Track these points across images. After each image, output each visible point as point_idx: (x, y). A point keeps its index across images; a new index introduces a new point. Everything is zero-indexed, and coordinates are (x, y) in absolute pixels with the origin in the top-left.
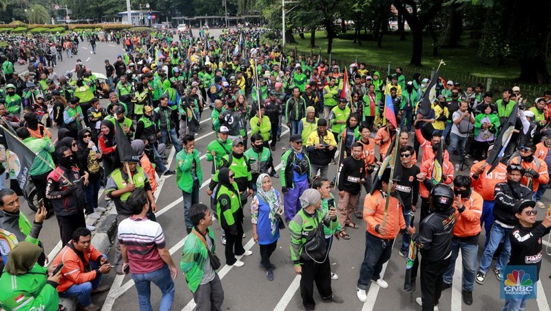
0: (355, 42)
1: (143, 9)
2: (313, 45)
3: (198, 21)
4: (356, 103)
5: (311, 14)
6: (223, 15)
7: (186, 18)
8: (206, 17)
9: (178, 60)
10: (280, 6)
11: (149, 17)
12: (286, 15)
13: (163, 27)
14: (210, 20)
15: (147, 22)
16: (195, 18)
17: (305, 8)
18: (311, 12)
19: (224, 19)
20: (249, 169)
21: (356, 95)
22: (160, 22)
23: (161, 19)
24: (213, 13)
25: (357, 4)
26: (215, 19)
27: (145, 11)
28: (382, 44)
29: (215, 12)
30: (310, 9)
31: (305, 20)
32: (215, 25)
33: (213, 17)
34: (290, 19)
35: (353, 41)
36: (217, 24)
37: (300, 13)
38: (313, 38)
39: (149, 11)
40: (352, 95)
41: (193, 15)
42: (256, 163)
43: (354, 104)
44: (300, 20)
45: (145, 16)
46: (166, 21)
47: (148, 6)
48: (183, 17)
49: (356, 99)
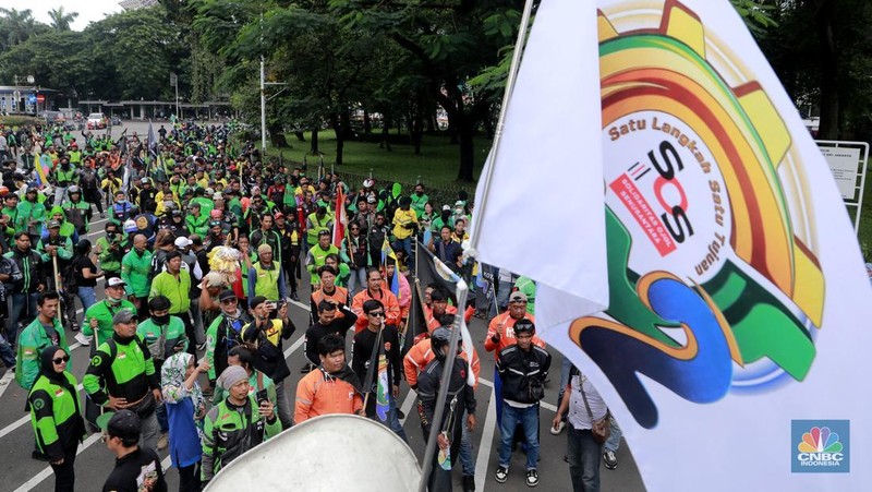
0: (382, 147)
1: (23, 84)
2: (315, 151)
3: (127, 108)
4: (357, 239)
5: (306, 103)
6: (172, 98)
7: (105, 103)
8: (142, 102)
9: (69, 174)
10: (258, 89)
11: (32, 99)
12: (267, 103)
13: (60, 116)
14: (149, 109)
15: (29, 108)
16: (122, 104)
17: (296, 94)
18: (306, 100)
19: (174, 107)
20: (147, 355)
21: (355, 226)
22: (56, 109)
23: (57, 103)
24: (154, 96)
25: (380, 91)
26: (158, 106)
27: (25, 89)
28: (422, 150)
29: (157, 95)
30: (305, 94)
31: (297, 112)
32: (158, 116)
33: (154, 102)
34: (275, 112)
35: (379, 145)
36: (162, 114)
37: (290, 101)
38: (315, 140)
39: (34, 89)
40: (350, 227)
41: (118, 99)
42: (157, 343)
43: (352, 240)
44: (289, 113)
45: (25, 97)
46: (67, 107)
47: (31, 80)
48: (100, 102)
49: (355, 232)
